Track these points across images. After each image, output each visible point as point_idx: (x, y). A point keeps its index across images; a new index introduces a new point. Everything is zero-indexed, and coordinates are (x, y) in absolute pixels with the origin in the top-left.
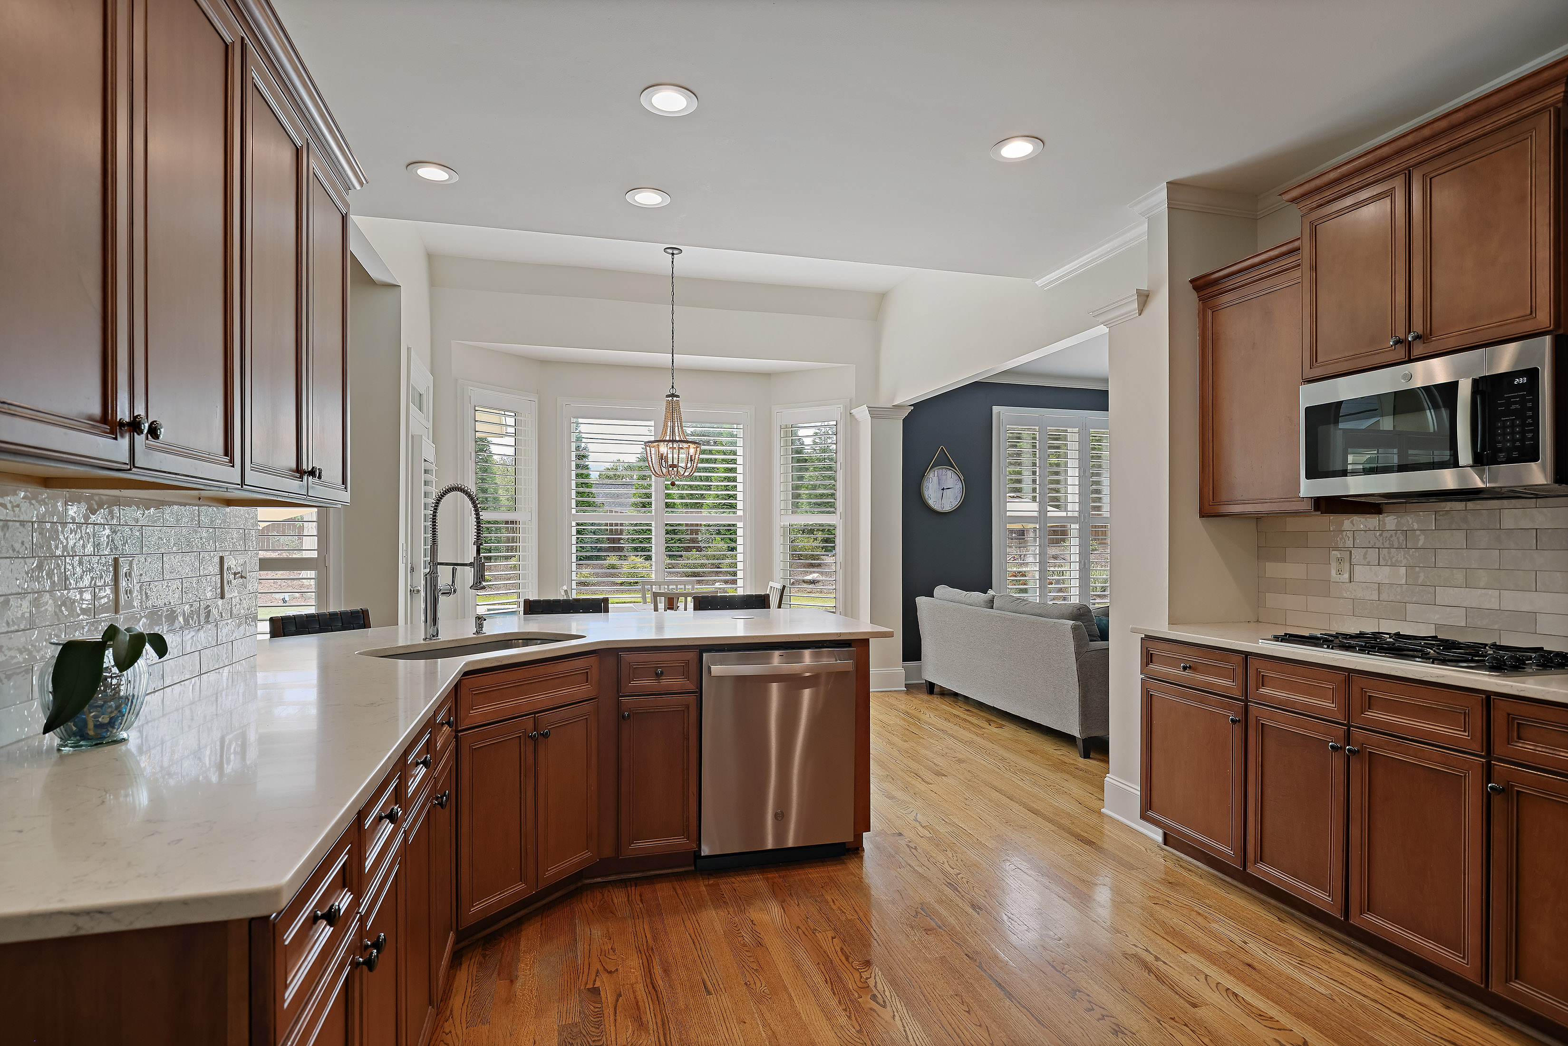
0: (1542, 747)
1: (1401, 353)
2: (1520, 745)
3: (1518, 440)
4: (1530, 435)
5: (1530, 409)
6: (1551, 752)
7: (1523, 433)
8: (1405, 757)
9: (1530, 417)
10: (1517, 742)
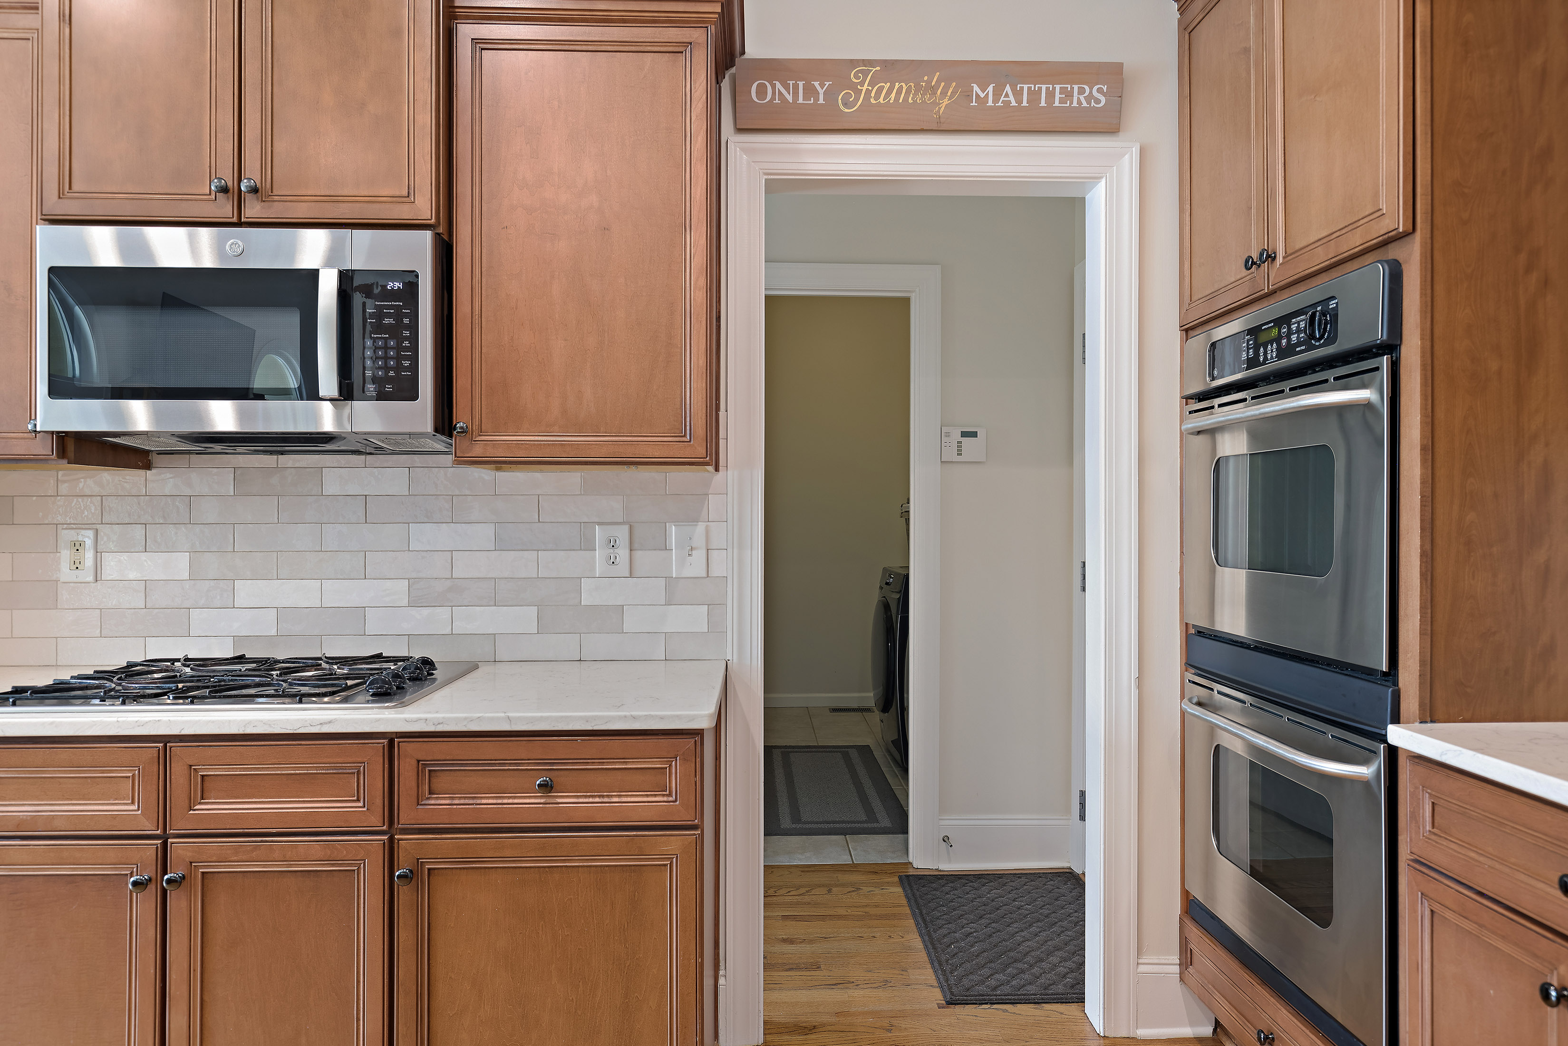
0: (460, 798)
1: (225, 209)
2: (433, 802)
3: (392, 368)
4: (406, 363)
5: (407, 327)
6: (471, 802)
7: (399, 358)
8: (264, 866)
9: (406, 338)
10: (428, 798)
